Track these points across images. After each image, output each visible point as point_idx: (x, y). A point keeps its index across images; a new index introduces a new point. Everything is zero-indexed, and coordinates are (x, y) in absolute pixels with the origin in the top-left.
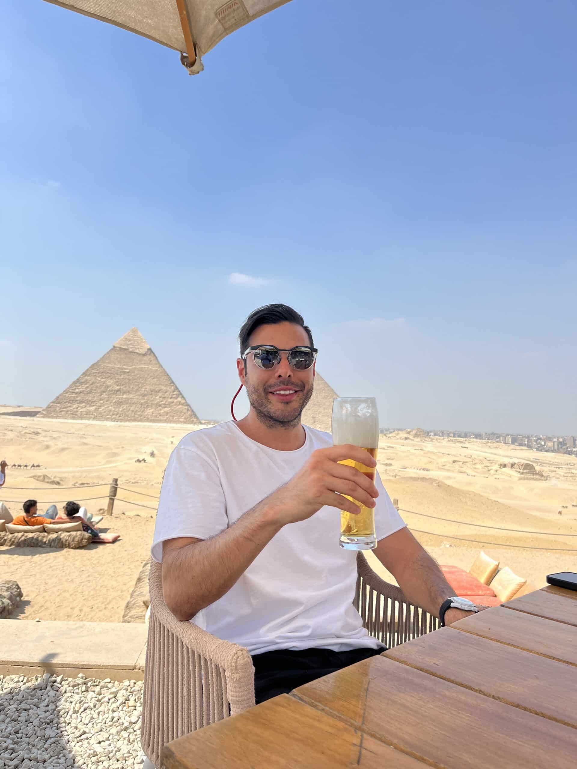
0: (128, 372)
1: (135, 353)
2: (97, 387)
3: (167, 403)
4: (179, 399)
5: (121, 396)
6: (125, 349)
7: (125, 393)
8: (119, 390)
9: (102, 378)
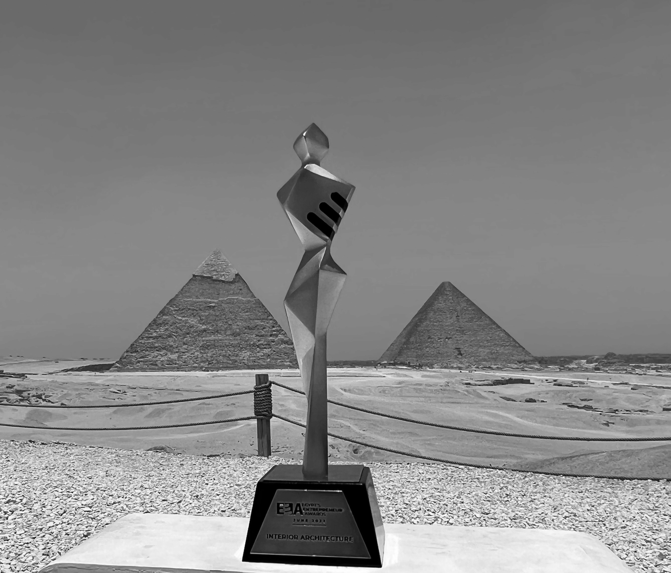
0: (215, 307)
1: (219, 281)
2: (178, 328)
3: (266, 343)
4: (281, 337)
5: (207, 338)
6: (208, 278)
7: (212, 333)
9: (184, 317)
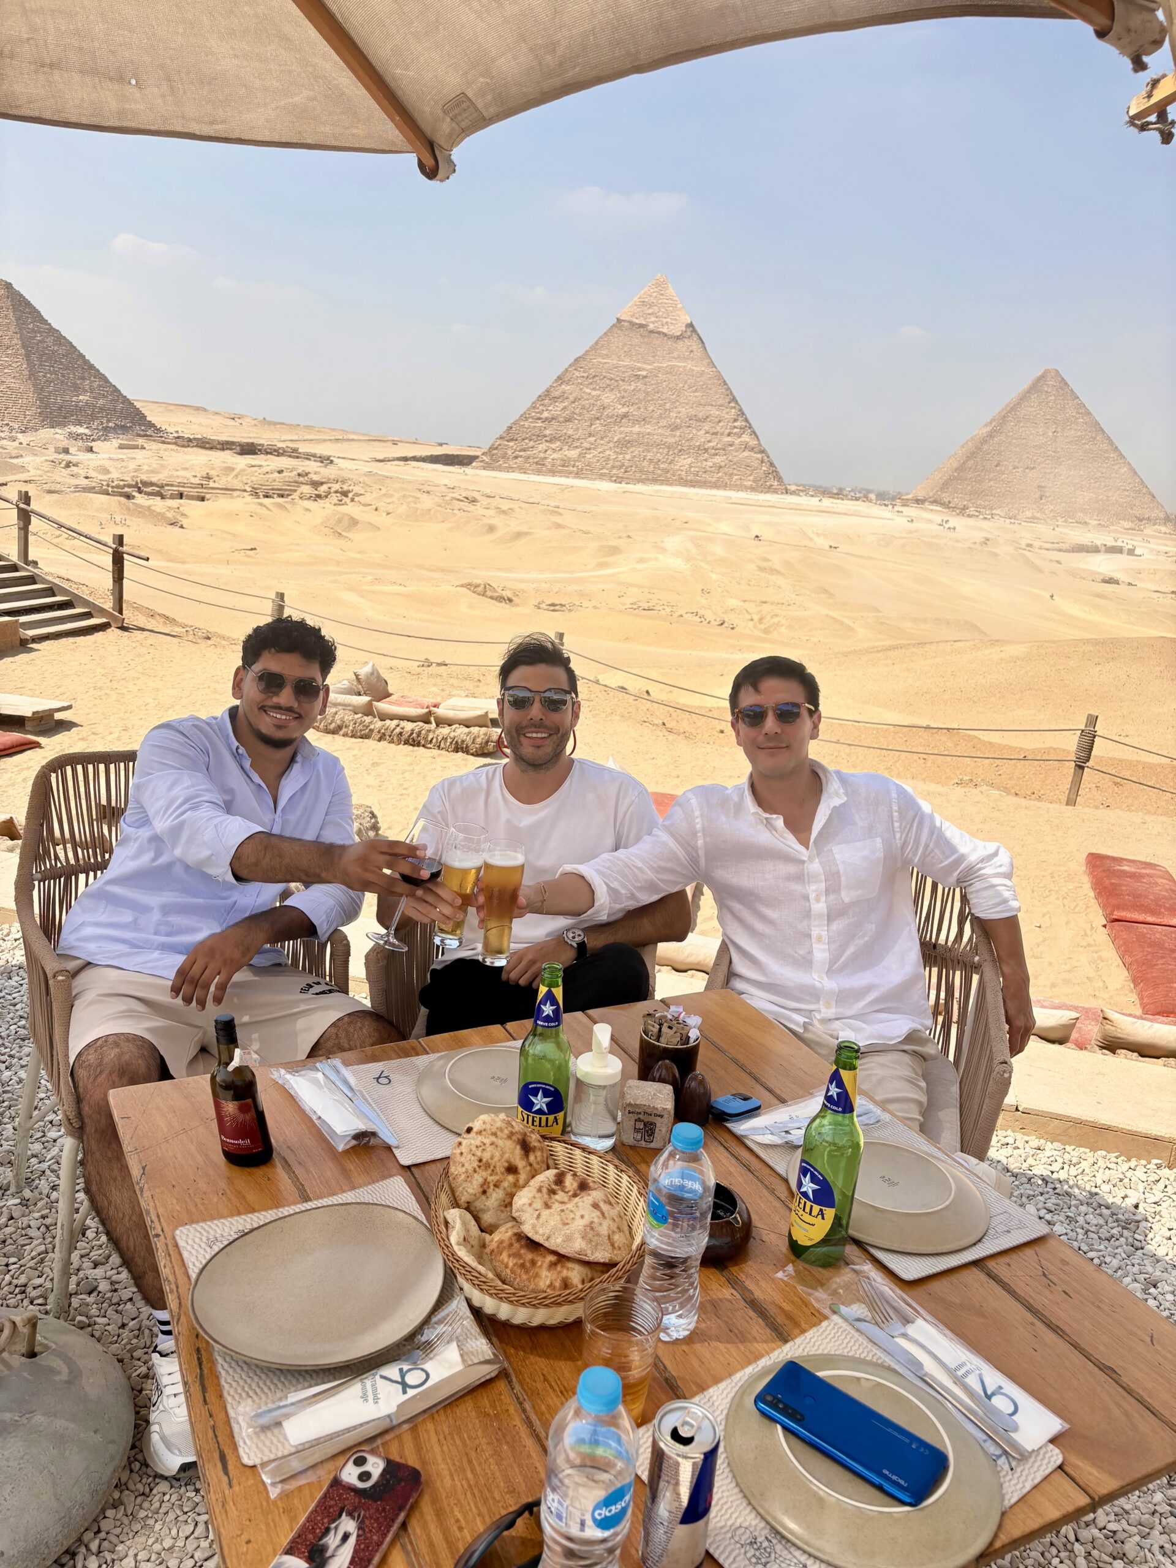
0: (645, 377)
1: (659, 333)
2: (583, 408)
3: (719, 446)
4: (746, 438)
5: (628, 430)
6: (641, 326)
7: (637, 422)
8: (625, 416)
9: (594, 389)
